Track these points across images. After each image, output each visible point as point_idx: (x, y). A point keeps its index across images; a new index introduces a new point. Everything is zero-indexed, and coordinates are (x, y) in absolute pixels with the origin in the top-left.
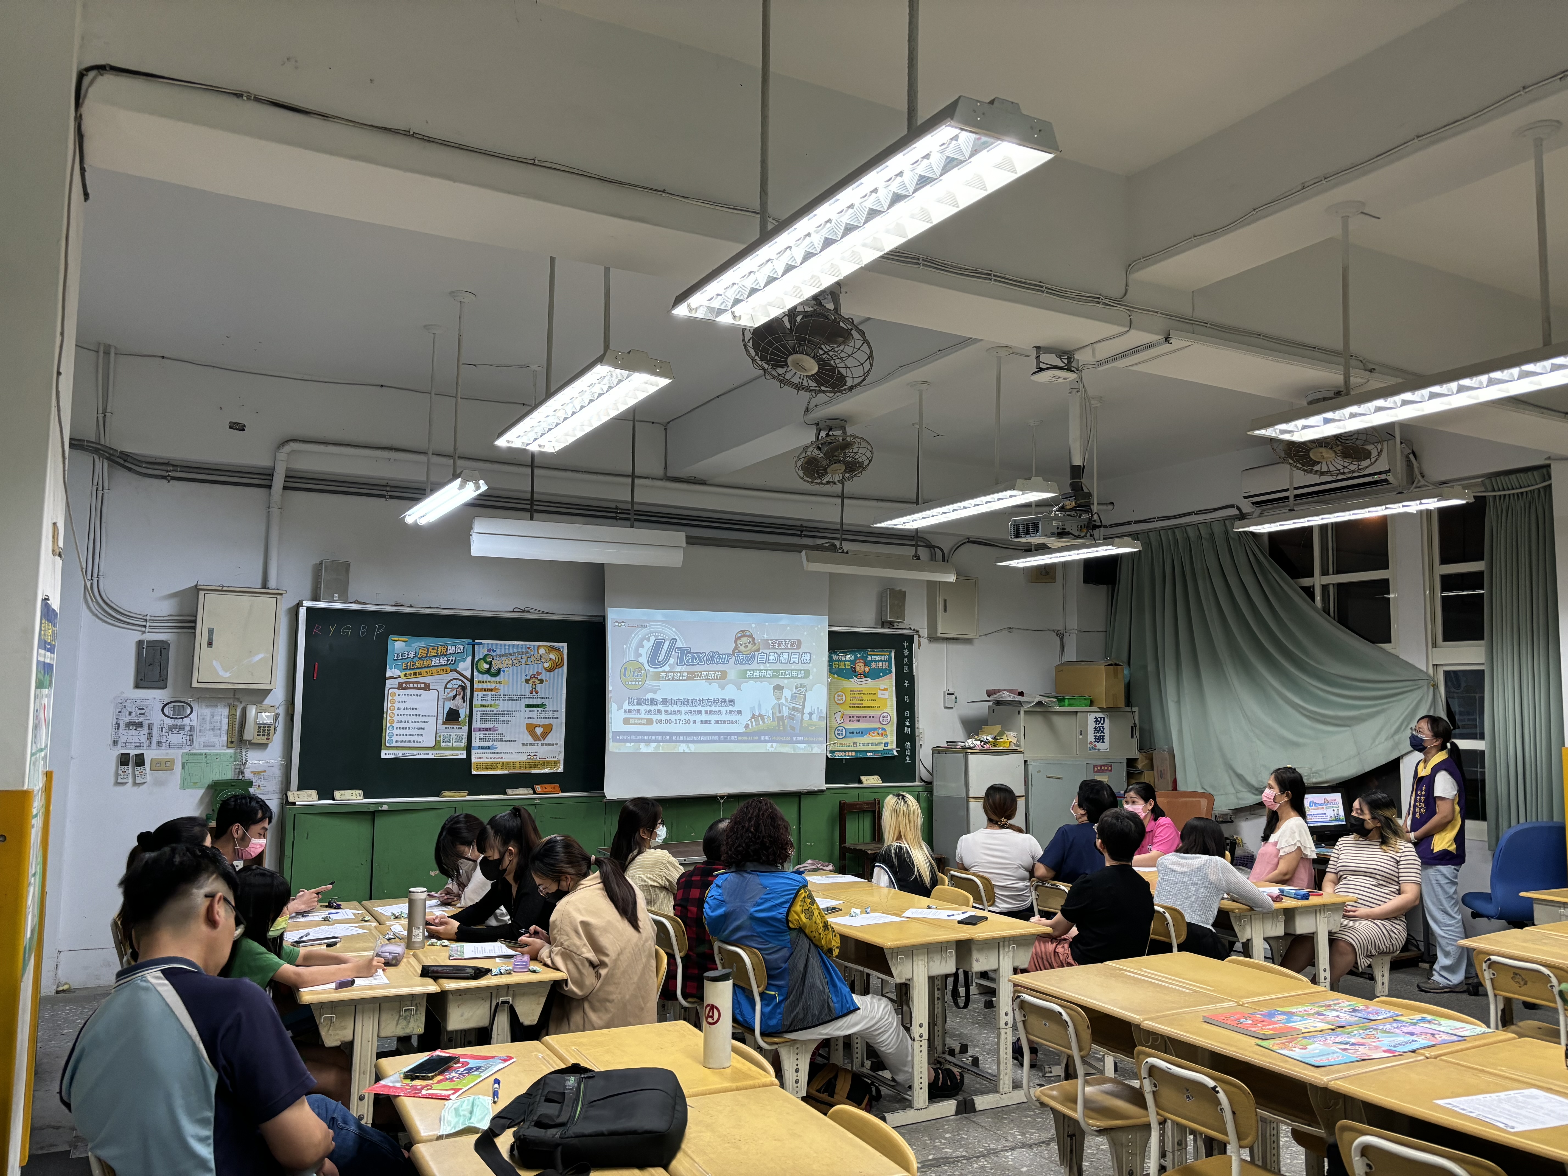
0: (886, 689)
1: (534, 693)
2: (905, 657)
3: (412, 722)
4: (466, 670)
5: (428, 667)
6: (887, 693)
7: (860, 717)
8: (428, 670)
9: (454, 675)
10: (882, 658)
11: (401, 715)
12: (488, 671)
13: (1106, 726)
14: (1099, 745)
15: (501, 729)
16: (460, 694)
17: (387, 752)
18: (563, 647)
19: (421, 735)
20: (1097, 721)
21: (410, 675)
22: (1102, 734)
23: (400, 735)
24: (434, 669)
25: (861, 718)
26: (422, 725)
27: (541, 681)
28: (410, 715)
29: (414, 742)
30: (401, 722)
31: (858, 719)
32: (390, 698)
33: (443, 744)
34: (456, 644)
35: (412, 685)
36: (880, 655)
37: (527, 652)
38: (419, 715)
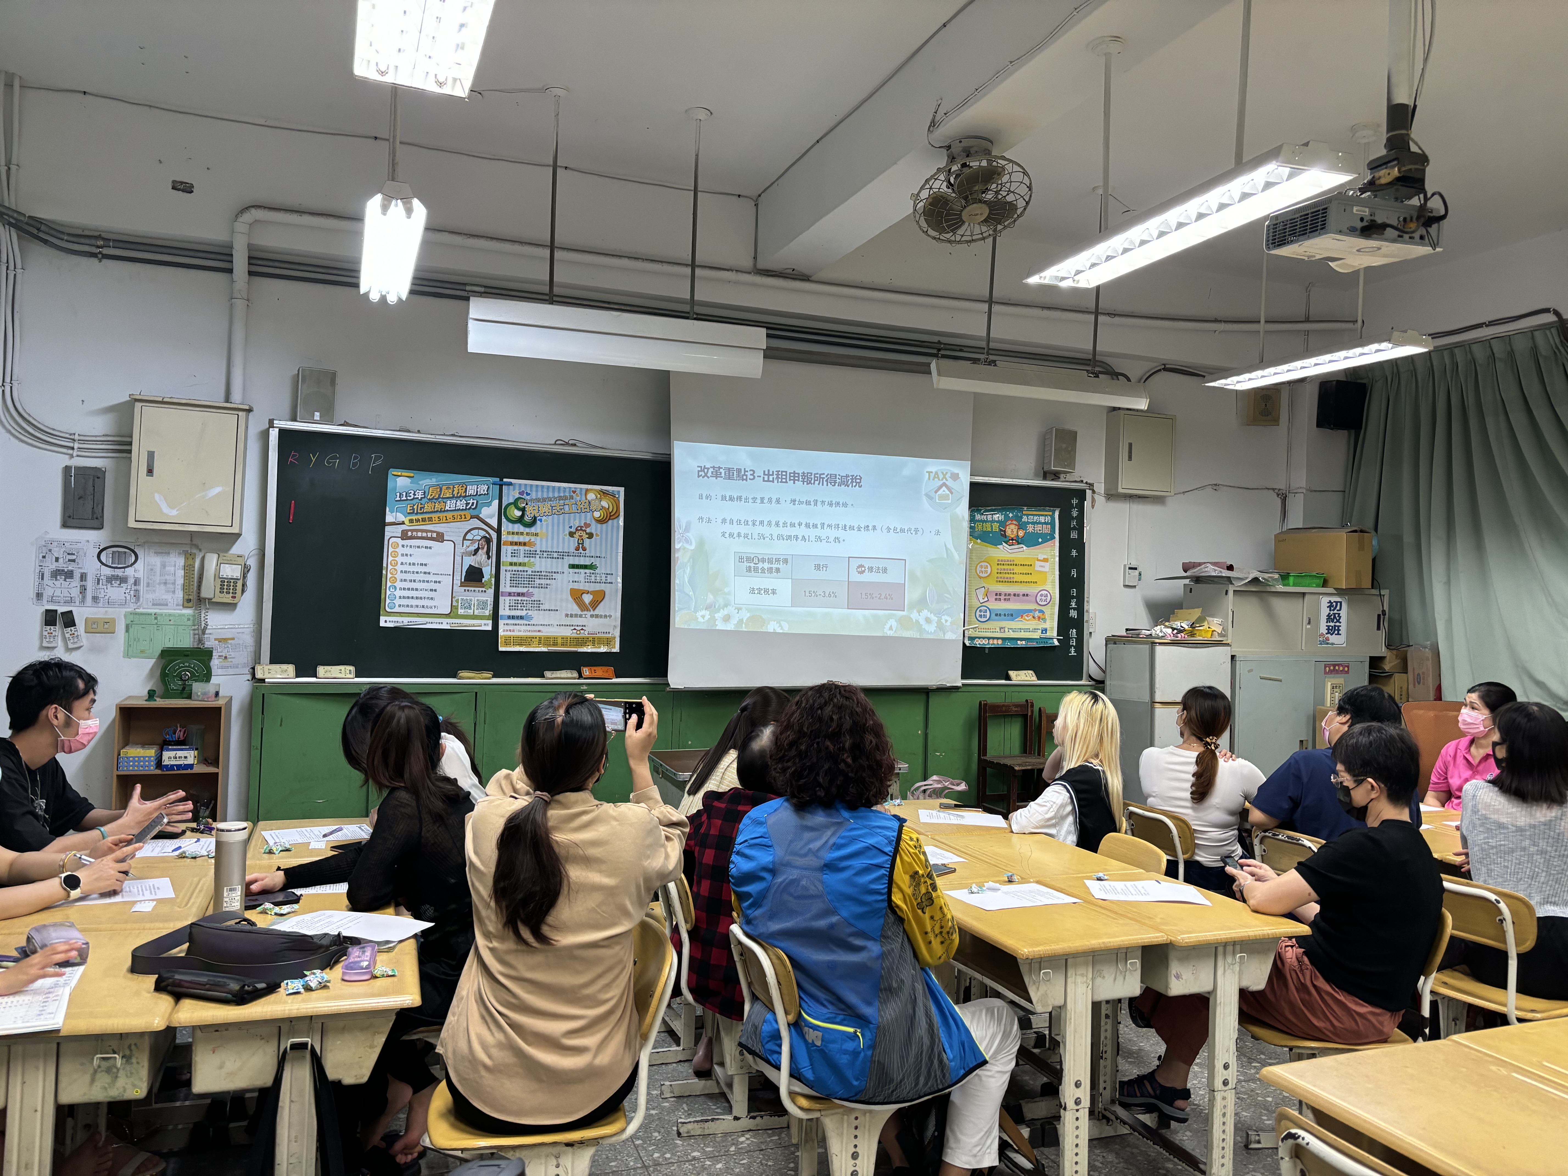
0: (1045, 560)
1: (581, 550)
2: (1073, 518)
3: (420, 581)
4: (491, 517)
5: (441, 511)
6: (1047, 565)
7: (1009, 595)
8: (441, 515)
9: (476, 523)
10: (1042, 519)
11: (406, 572)
12: (520, 520)
13: (1344, 613)
14: (1333, 639)
15: (537, 594)
16: (483, 548)
17: (388, 619)
18: (619, 492)
19: (432, 599)
20: (1330, 606)
21: (417, 521)
22: (1338, 624)
23: (404, 597)
24: (449, 515)
25: (1012, 597)
26: (433, 586)
27: (591, 536)
28: (417, 573)
29: (423, 607)
30: (405, 580)
31: (1008, 597)
32: (391, 550)
33: (461, 611)
34: (478, 483)
35: (420, 534)
36: (1039, 515)
37: (572, 497)
38: (429, 573)
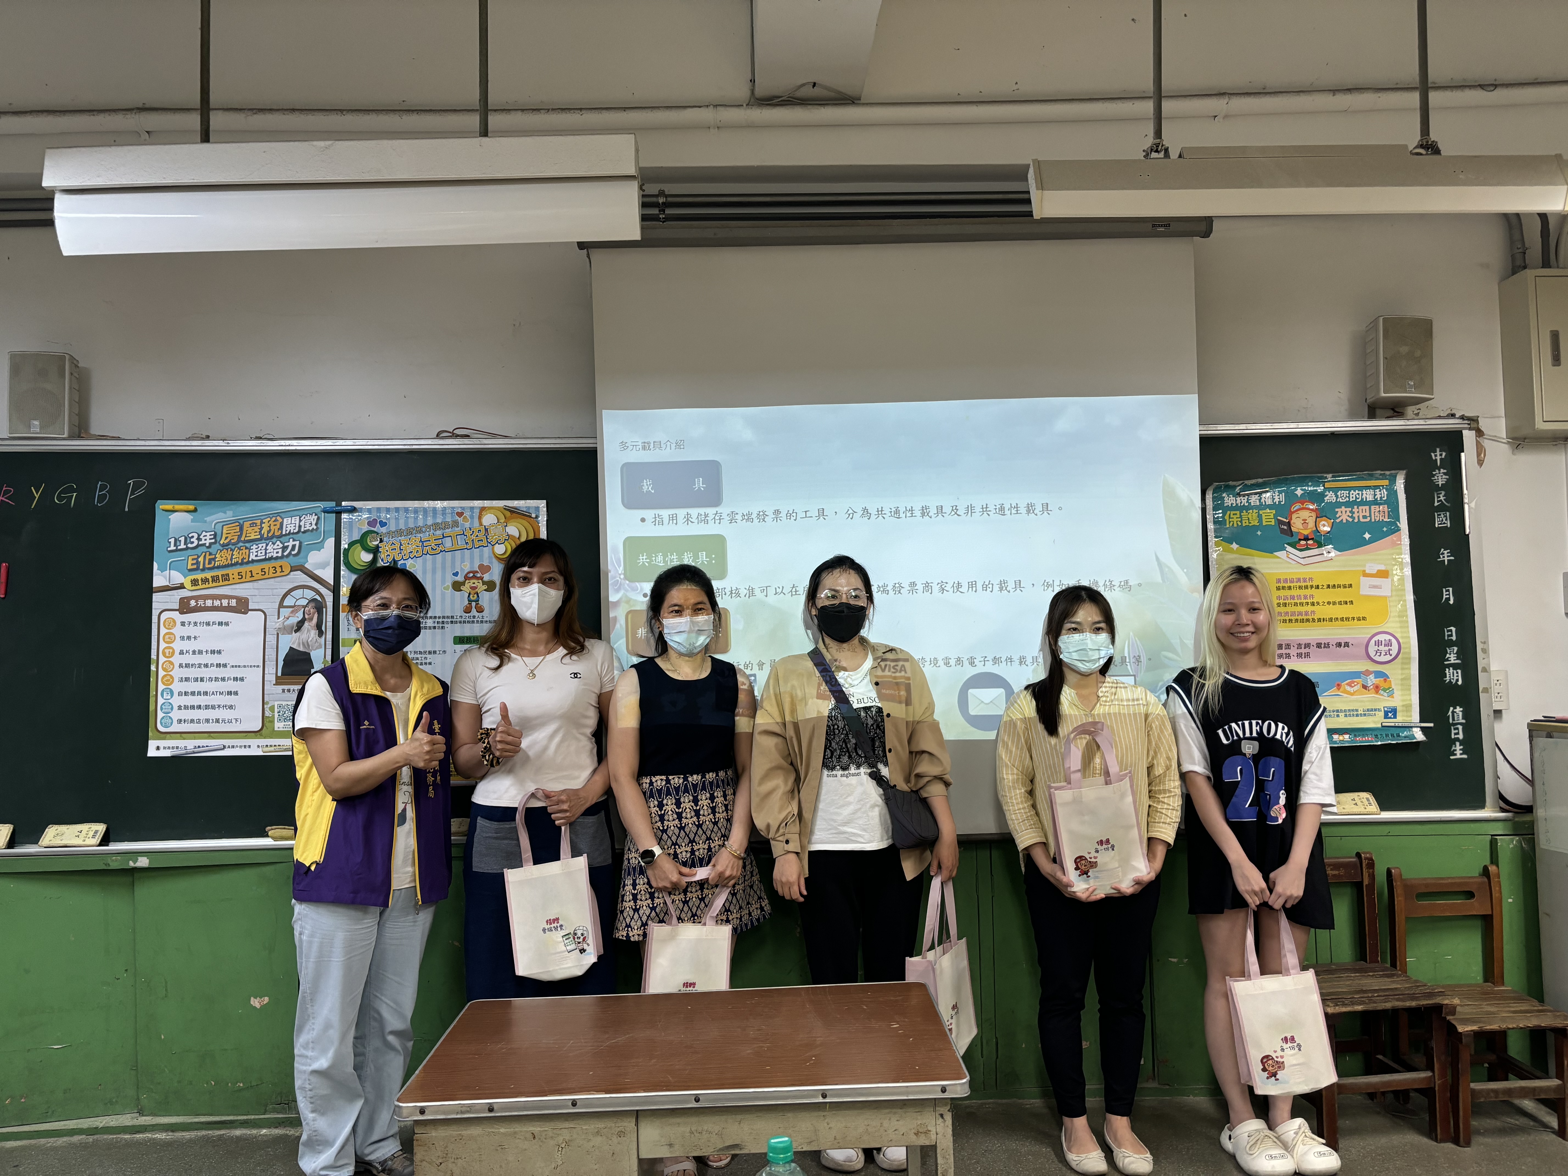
0: (1384, 574)
1: (474, 612)
2: (1438, 489)
3: (211, 679)
4: (323, 566)
5: (242, 564)
6: (1386, 583)
7: (1307, 646)
8: (243, 569)
9: (299, 578)
10: (1368, 495)
11: (187, 666)
17: (162, 743)
18: (537, 509)
19: (231, 707)
21: (205, 581)
23: (186, 707)
24: (256, 568)
25: (1313, 650)
26: (231, 686)
27: (490, 586)
28: (206, 666)
29: (217, 721)
30: (187, 679)
31: (1304, 650)
32: (163, 631)
33: (279, 726)
34: (300, 513)
35: (209, 603)
36: (1361, 488)
37: (456, 524)
38: (225, 666)
